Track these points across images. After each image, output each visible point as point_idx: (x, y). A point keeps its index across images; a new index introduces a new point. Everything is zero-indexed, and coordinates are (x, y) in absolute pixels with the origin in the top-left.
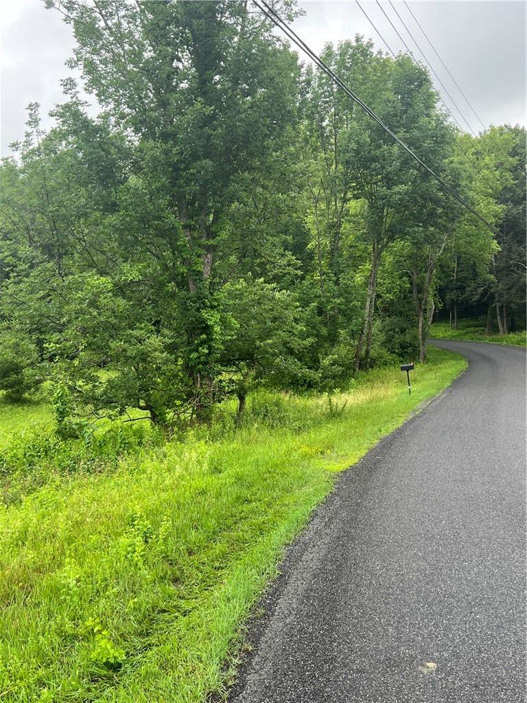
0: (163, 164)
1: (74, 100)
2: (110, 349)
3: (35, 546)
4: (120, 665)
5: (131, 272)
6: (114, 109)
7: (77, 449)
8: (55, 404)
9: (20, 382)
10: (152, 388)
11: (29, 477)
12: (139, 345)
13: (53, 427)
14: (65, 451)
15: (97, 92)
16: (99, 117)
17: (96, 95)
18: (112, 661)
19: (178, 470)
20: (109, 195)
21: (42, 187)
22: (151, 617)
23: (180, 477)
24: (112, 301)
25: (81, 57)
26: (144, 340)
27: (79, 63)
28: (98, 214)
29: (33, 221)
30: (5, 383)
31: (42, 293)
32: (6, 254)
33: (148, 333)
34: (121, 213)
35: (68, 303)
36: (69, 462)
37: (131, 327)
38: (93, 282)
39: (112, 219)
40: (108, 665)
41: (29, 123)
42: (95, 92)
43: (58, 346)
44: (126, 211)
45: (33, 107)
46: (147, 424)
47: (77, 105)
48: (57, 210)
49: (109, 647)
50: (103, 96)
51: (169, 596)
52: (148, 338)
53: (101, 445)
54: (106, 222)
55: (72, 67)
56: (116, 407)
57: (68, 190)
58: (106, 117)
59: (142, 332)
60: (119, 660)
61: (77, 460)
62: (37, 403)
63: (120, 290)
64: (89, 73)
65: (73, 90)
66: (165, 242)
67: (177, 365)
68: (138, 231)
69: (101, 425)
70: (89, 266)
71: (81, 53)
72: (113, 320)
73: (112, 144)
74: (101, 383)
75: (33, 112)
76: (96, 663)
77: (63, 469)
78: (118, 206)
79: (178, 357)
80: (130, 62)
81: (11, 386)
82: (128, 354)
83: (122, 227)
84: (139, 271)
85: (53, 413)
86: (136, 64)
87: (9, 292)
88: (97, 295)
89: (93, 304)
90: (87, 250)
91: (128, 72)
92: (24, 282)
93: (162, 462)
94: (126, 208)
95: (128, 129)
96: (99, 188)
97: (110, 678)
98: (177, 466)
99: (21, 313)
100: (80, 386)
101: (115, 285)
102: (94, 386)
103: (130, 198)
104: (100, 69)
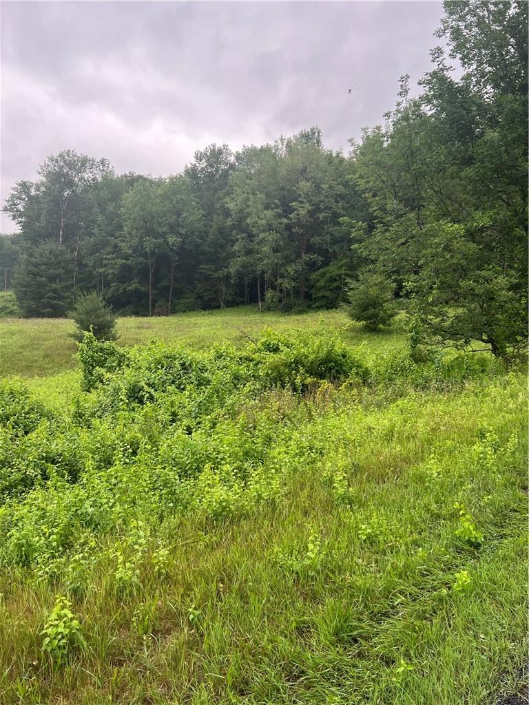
0: (521, 115)
1: (440, 66)
2: (460, 287)
3: (401, 442)
4: (479, 545)
5: (482, 219)
6: (476, 69)
7: (427, 371)
8: (410, 333)
9: (376, 315)
10: (495, 324)
11: (390, 390)
12: (486, 284)
13: (407, 352)
14: (418, 372)
15: (461, 56)
16: (462, 79)
17: (461, 58)
18: (473, 540)
19: (521, 396)
20: (467, 150)
21: (409, 149)
22: (504, 513)
23: (522, 403)
24: (465, 245)
25: (448, 26)
26: (491, 280)
27: (447, 31)
28: (454, 168)
29: (399, 177)
30: (366, 316)
31: (402, 240)
32: (375, 208)
33: (496, 273)
34: (477, 166)
35: (424, 247)
36: (421, 381)
37: (480, 268)
38: (448, 229)
39: (469, 171)
40: (469, 542)
41: (400, 94)
42: (459, 56)
43: (415, 284)
44: (482, 163)
45: (404, 79)
46: (489, 356)
47: (443, 70)
48: (420, 168)
49: (472, 529)
50: (465, 60)
51: (520, 500)
52: (496, 278)
53: (449, 370)
54: (463, 174)
55: (440, 36)
56: (461, 339)
57: (430, 149)
58: (467, 78)
59: (490, 272)
60: (479, 541)
61: (427, 380)
62: (390, 333)
63: (472, 235)
64: (454, 39)
65: (440, 58)
66: (517, 189)
67: (520, 303)
68: (492, 181)
69: (448, 353)
70: (444, 215)
71: (447, 22)
72: (464, 262)
73: (473, 102)
74: (448, 317)
75: (404, 83)
76: (459, 538)
77: (417, 386)
78: (474, 159)
79: (522, 296)
80: (494, 22)
81: (369, 318)
82: (476, 292)
83: (477, 178)
84: (490, 217)
85: (408, 340)
86: (500, 23)
87: (377, 239)
88: (450, 240)
89: (447, 248)
90: (443, 201)
91: (492, 32)
92: (389, 231)
93: (505, 388)
94: (482, 161)
95: (487, 86)
96: (457, 144)
97: (471, 552)
98: (520, 394)
99: (386, 257)
100: (430, 319)
101: (467, 231)
102: (443, 320)
103: (487, 151)
104: (465, 34)
